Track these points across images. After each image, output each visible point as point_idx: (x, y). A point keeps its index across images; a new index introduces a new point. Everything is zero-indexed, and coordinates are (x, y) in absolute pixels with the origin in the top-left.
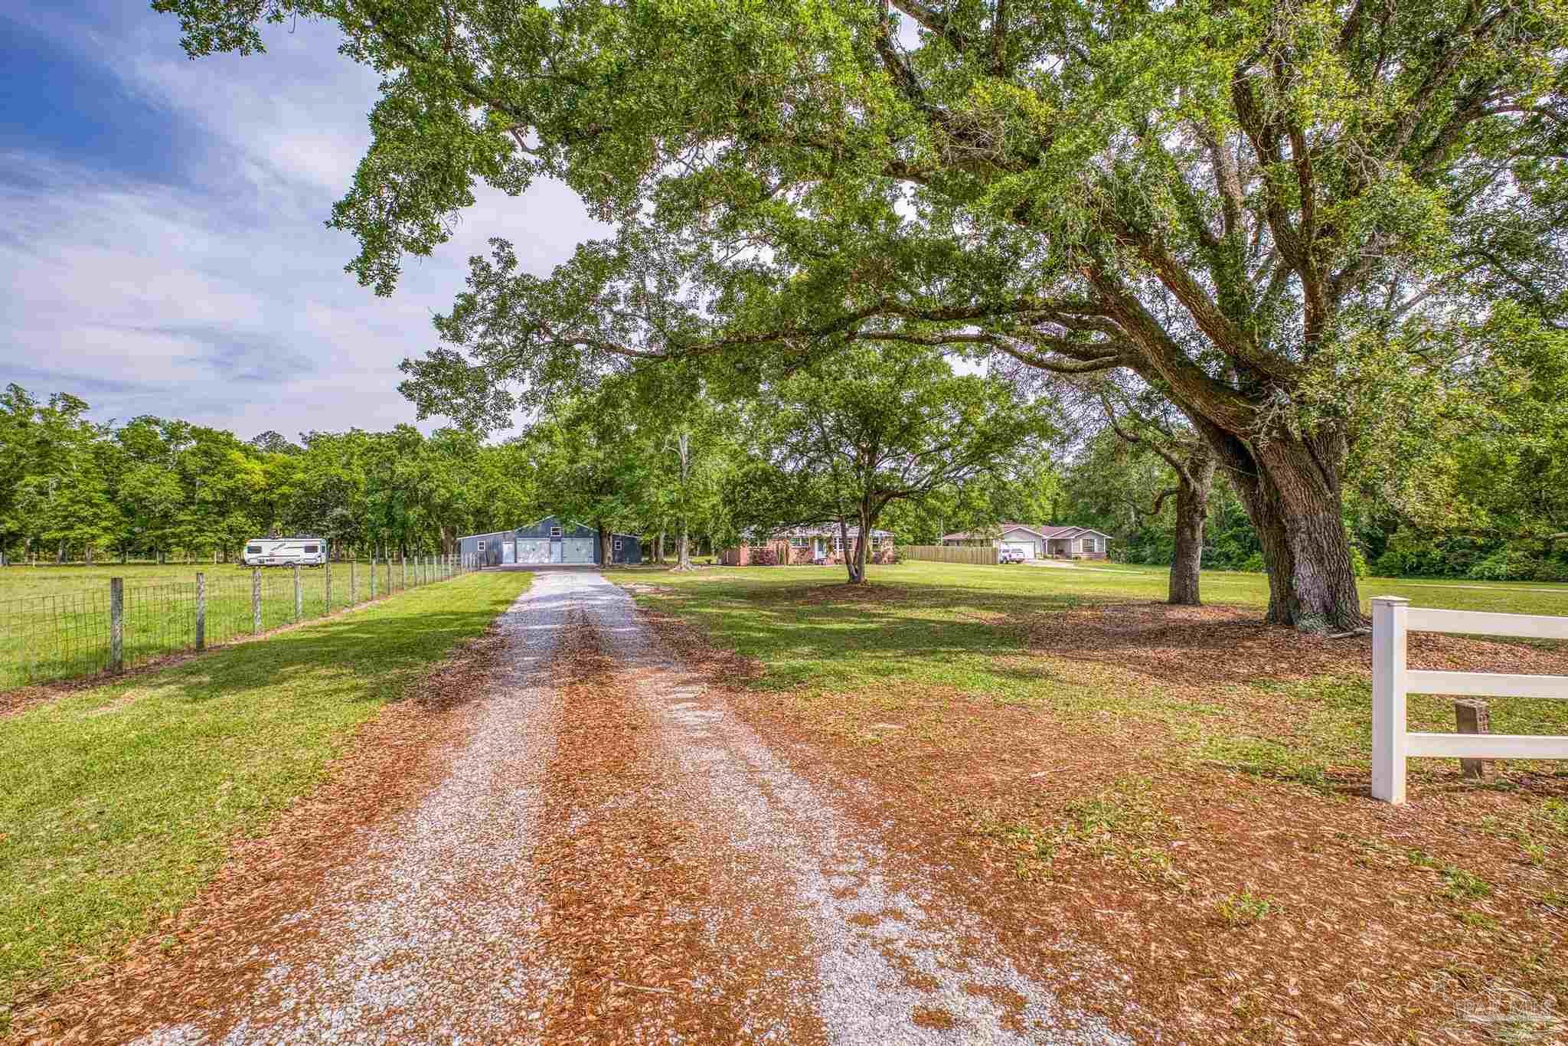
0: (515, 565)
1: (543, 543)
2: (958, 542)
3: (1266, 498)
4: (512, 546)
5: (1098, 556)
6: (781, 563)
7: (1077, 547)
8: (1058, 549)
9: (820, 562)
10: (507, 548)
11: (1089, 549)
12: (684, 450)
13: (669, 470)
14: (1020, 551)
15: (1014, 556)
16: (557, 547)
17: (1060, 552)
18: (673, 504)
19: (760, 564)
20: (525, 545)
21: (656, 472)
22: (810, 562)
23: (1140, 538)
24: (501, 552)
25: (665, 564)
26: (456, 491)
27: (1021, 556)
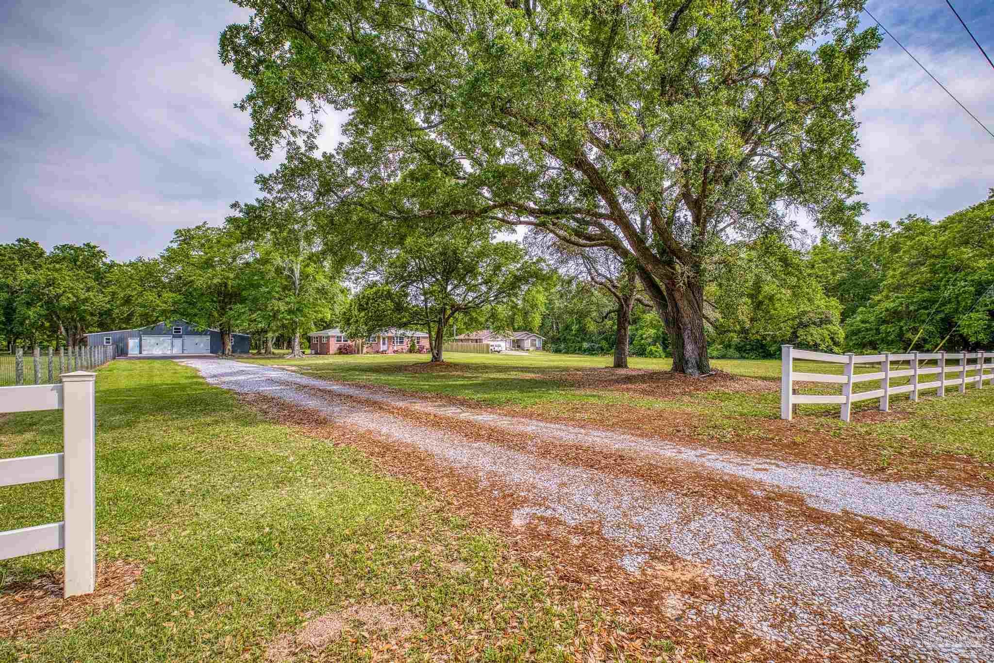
0: (139, 355)
1: (166, 340)
2: (462, 340)
3: (672, 314)
4: (137, 341)
5: (537, 349)
6: (358, 353)
7: (527, 344)
8: (517, 345)
9: (383, 352)
10: (132, 343)
11: (533, 345)
12: (297, 274)
13: (285, 288)
14: (499, 346)
15: (496, 349)
16: (178, 342)
17: (519, 346)
18: (290, 312)
19: (344, 354)
20: (149, 340)
21: (277, 289)
22: (378, 352)
23: (558, 339)
24: (127, 345)
25: (273, 354)
26: (83, 297)
27: (500, 348)
